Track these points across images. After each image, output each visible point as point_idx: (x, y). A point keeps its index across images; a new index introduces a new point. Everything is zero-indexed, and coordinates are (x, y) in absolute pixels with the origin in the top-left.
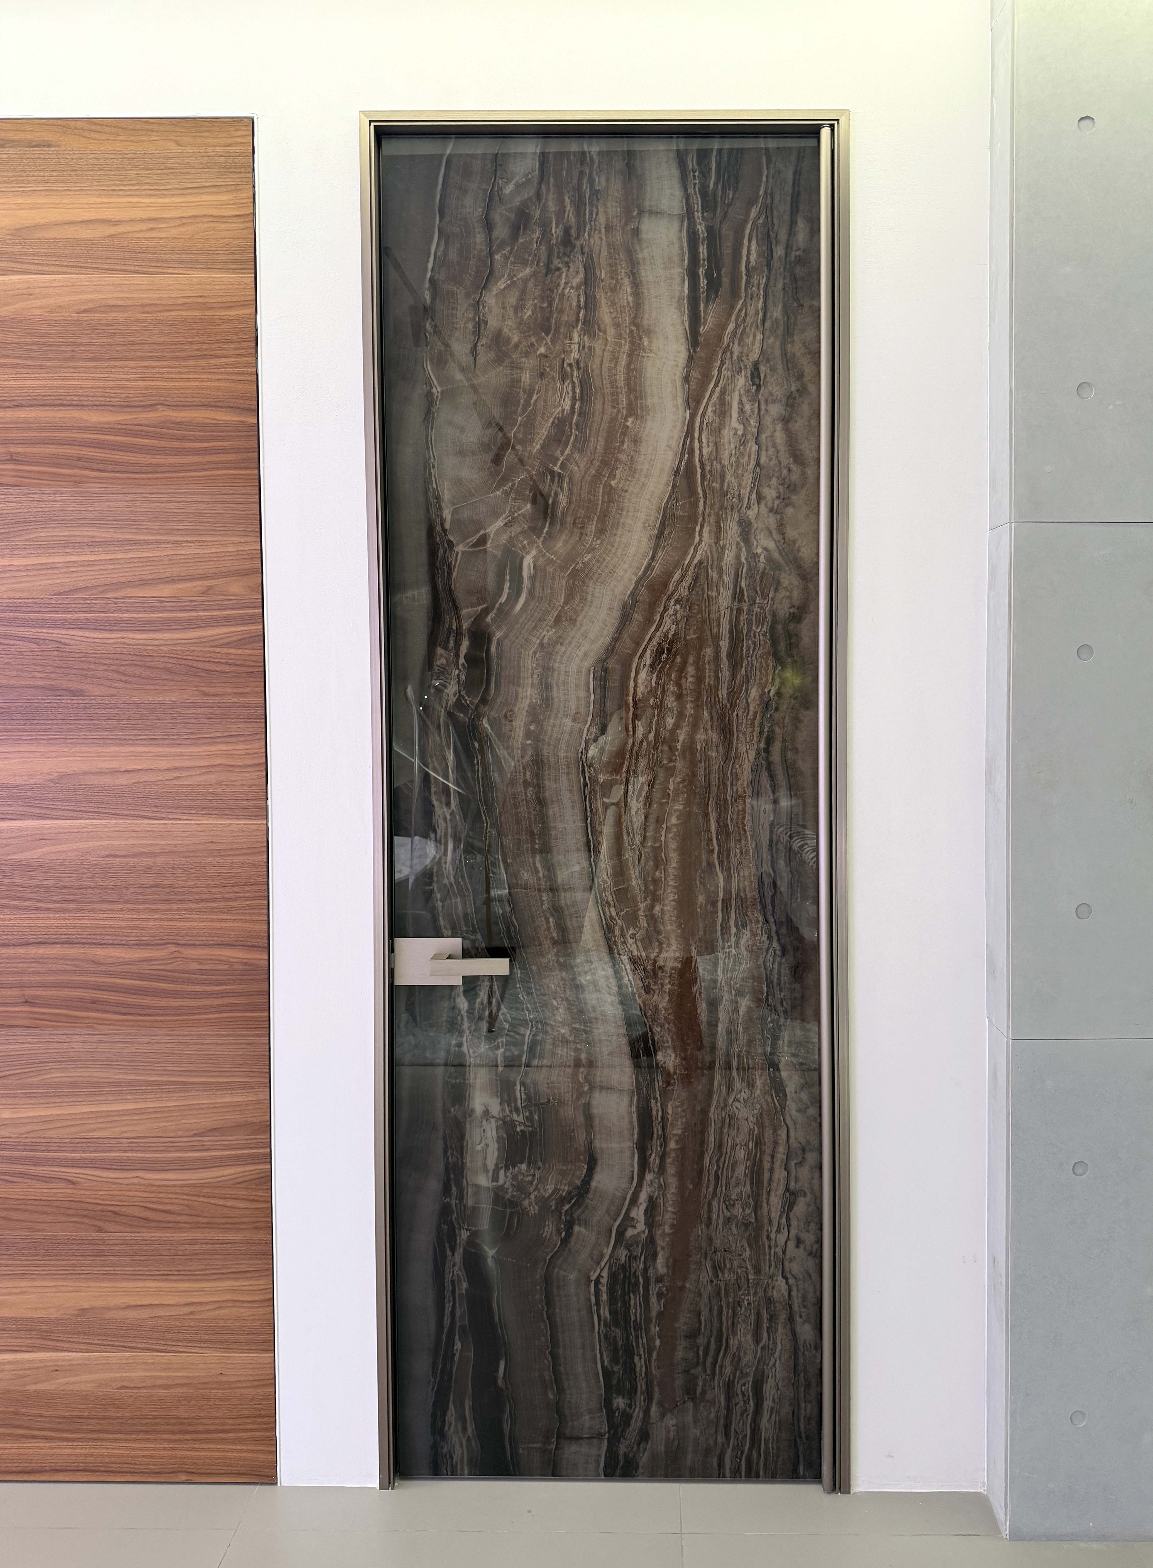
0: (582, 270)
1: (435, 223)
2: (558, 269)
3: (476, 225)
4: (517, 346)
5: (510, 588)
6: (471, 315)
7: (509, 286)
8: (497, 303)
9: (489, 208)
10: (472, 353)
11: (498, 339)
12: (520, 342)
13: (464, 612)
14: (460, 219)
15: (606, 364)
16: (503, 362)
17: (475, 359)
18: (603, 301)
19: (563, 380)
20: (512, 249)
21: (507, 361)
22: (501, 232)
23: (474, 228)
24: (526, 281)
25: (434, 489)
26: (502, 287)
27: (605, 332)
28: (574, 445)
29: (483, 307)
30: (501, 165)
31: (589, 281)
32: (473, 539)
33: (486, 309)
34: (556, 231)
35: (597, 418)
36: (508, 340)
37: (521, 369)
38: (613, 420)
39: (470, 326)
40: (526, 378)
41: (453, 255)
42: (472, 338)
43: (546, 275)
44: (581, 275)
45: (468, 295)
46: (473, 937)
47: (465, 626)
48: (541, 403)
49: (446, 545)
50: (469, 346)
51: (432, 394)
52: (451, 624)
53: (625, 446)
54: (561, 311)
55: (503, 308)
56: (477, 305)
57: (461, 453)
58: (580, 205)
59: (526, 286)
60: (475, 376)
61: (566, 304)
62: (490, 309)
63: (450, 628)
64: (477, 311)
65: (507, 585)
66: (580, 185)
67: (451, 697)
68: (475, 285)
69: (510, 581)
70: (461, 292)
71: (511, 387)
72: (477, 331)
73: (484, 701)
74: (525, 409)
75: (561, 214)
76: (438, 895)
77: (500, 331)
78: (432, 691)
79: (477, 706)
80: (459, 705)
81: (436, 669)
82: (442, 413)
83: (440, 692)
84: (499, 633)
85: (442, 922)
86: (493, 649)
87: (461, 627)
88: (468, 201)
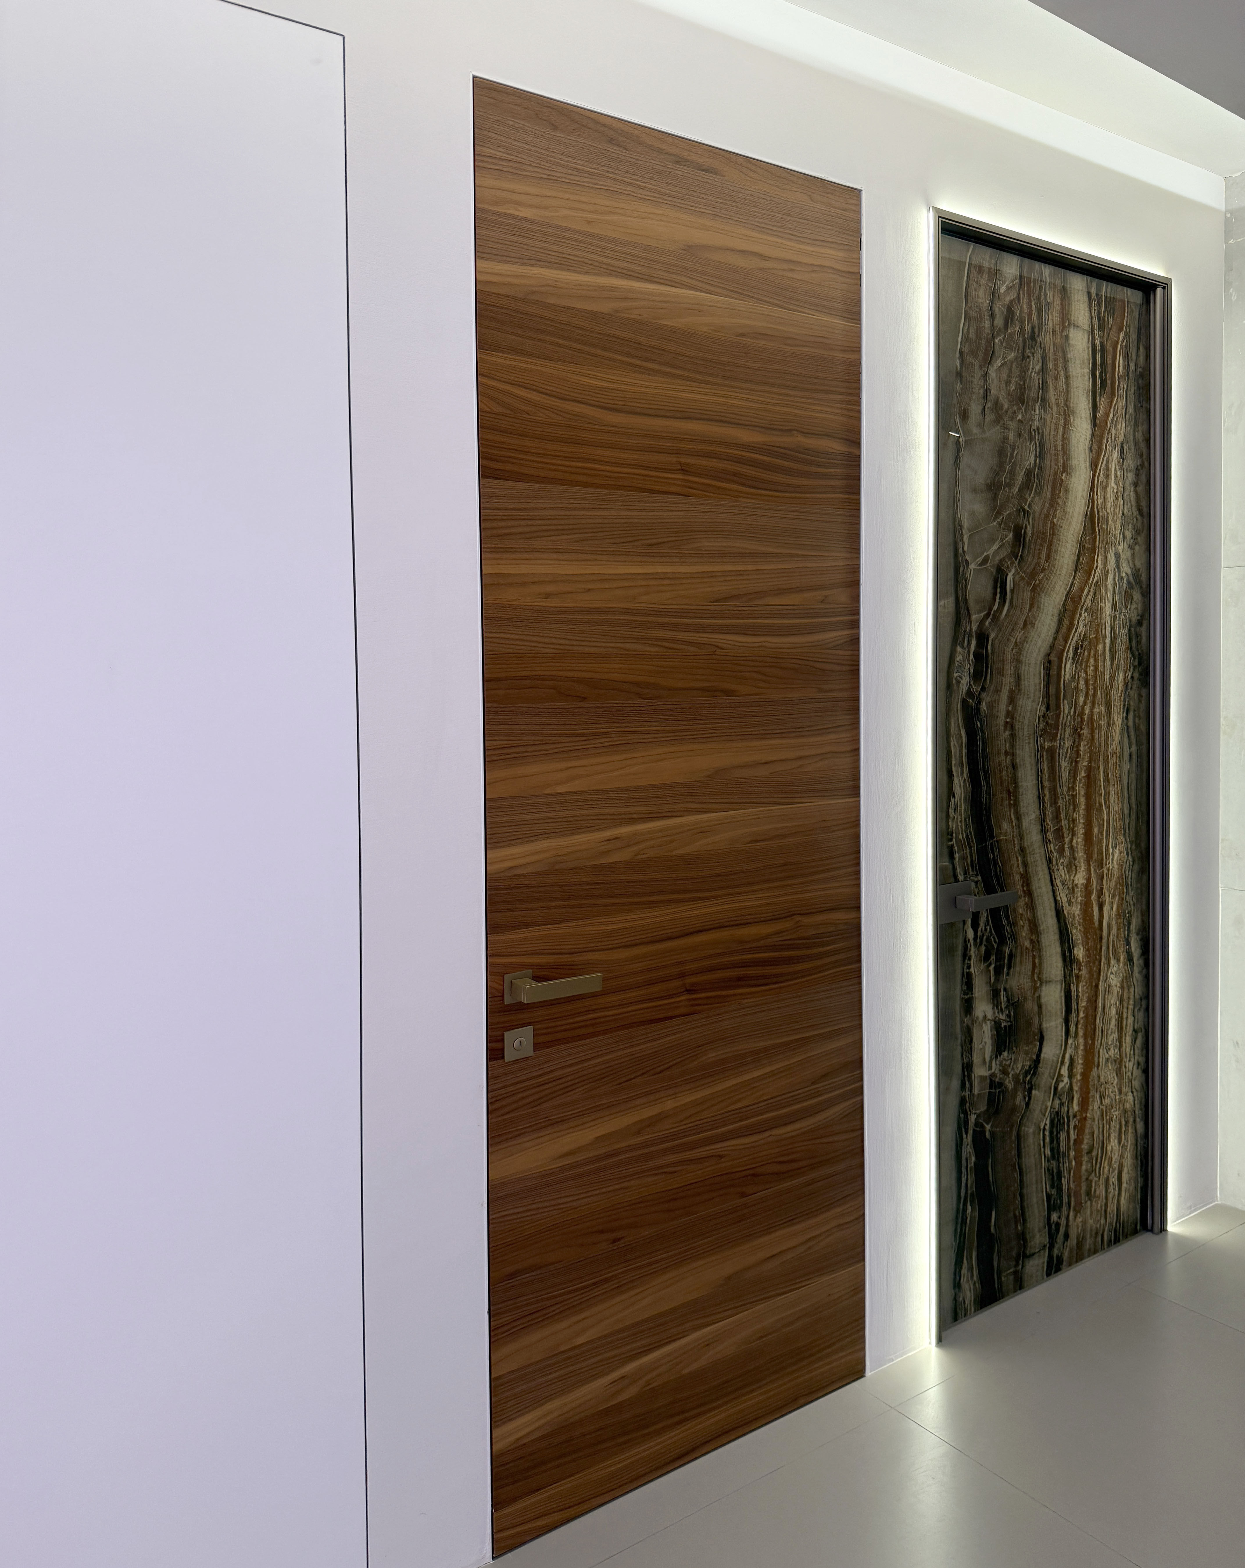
0: (1040, 360)
1: (962, 306)
2: (1028, 357)
3: (985, 313)
4: (1007, 412)
5: (1000, 599)
6: (982, 384)
7: (1002, 365)
8: (996, 376)
9: (992, 301)
10: (982, 413)
11: (997, 405)
12: (1008, 409)
13: (974, 617)
14: (977, 307)
15: (1052, 433)
16: (999, 423)
17: (984, 418)
18: (1051, 386)
19: (1031, 442)
20: (1004, 336)
21: (1002, 422)
22: (999, 321)
23: (984, 315)
24: (1012, 363)
25: (956, 518)
26: (998, 365)
27: (1052, 409)
28: (1035, 491)
29: (989, 378)
30: (999, 270)
31: (1044, 370)
32: (980, 559)
33: (990, 380)
34: (1028, 328)
35: (1047, 471)
36: (1002, 406)
37: (1009, 429)
38: (1055, 473)
39: (982, 391)
40: (1011, 436)
41: (972, 335)
42: (983, 401)
43: (1023, 360)
44: (1040, 364)
45: (981, 367)
47: (974, 628)
48: (1019, 456)
49: (964, 563)
50: (981, 408)
51: (959, 442)
52: (965, 626)
53: (1061, 494)
54: (1030, 389)
55: (999, 380)
56: (985, 375)
57: (974, 491)
58: (1040, 311)
59: (1011, 366)
60: (984, 432)
61: (1032, 384)
62: (992, 380)
63: (965, 631)
64: (985, 380)
65: (998, 596)
66: (1040, 295)
67: (965, 686)
68: (985, 359)
69: (1000, 593)
70: (977, 364)
71: (1003, 442)
72: (985, 397)
73: (983, 689)
74: (1010, 461)
75: (1030, 314)
76: (956, 848)
77: (998, 398)
78: (954, 681)
79: (980, 694)
80: (969, 693)
81: (957, 663)
82: (966, 458)
83: (958, 682)
84: (992, 635)
85: (958, 871)
86: (989, 647)
87: (972, 629)
88: (981, 293)
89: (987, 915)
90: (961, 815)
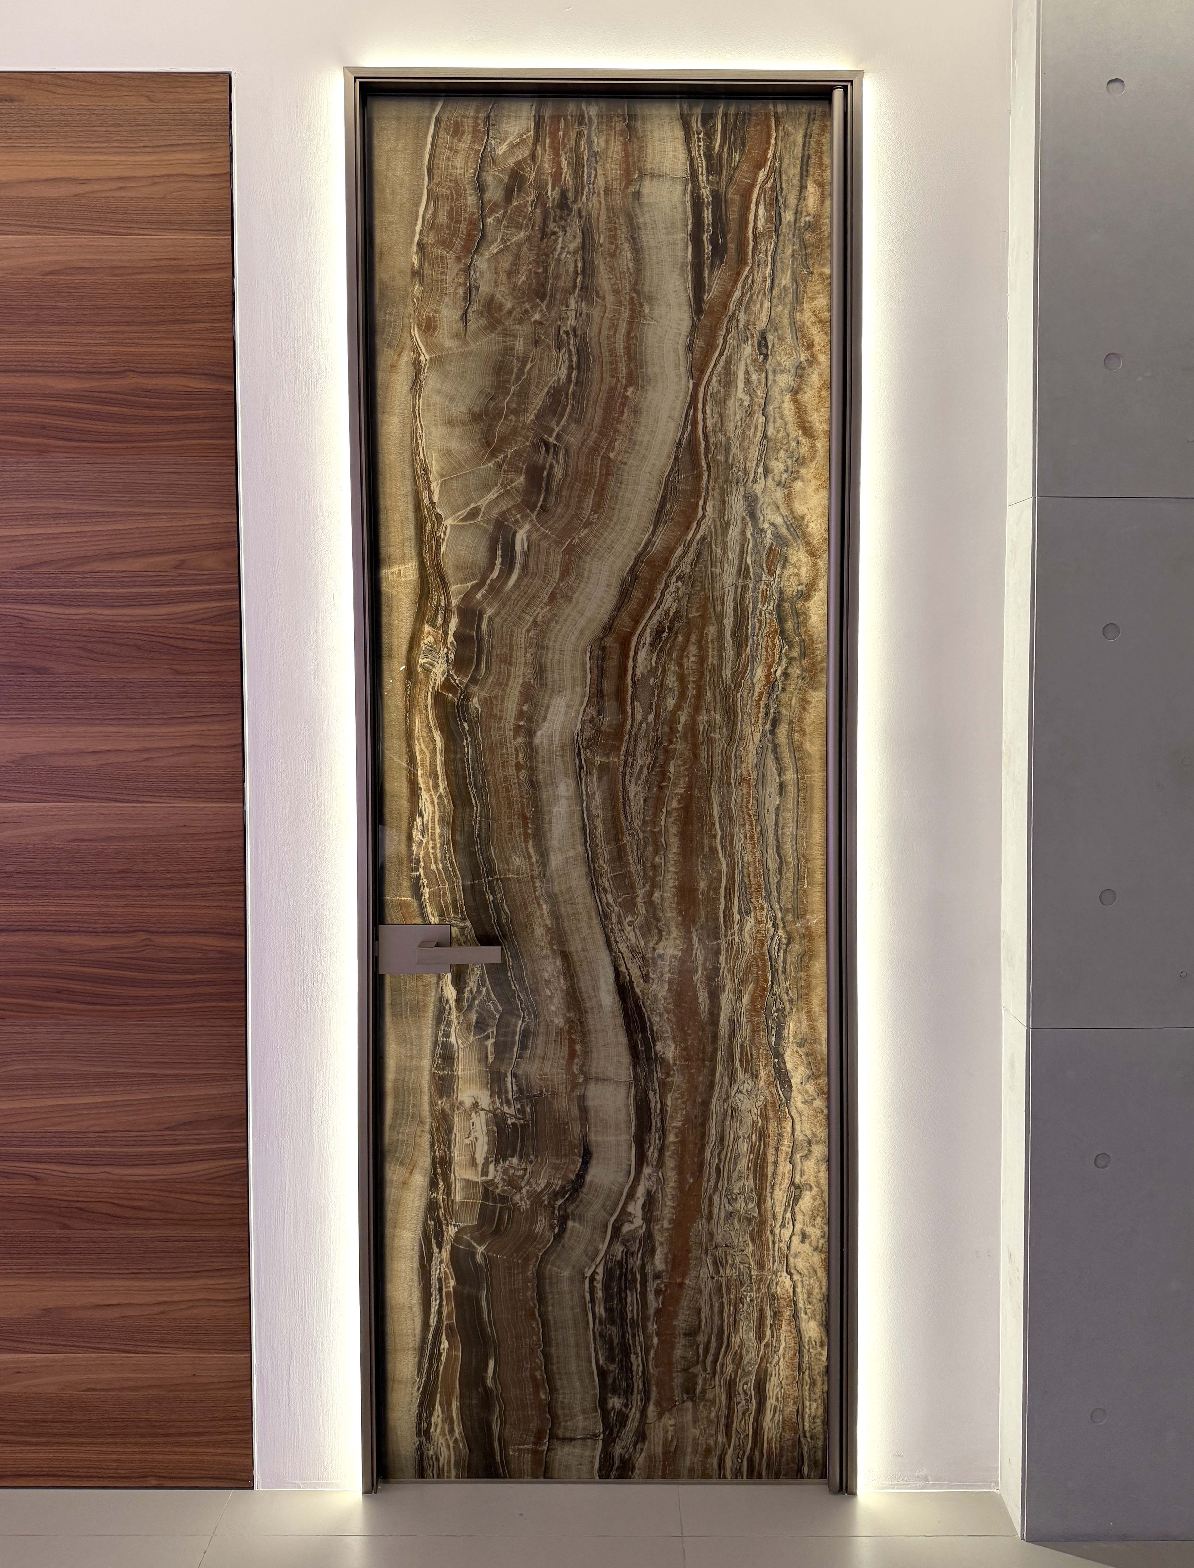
0: (579, 234)
1: (423, 185)
2: (554, 233)
3: (467, 186)
4: (510, 313)
5: (502, 564)
6: (462, 281)
7: (502, 250)
8: (489, 267)
9: (480, 170)
10: (462, 319)
11: (491, 306)
12: (513, 308)
13: (453, 588)
14: (451, 180)
15: (605, 332)
16: (496, 329)
17: (466, 326)
18: (602, 267)
19: (559, 348)
20: (506, 212)
21: (500, 328)
22: (494, 193)
23: (465, 190)
24: (519, 245)
25: (421, 460)
26: (495, 252)
27: (604, 299)
28: (570, 416)
29: (475, 272)
30: (494, 125)
31: (587, 246)
32: (464, 513)
33: (478, 274)
34: (552, 194)
35: (595, 388)
36: (500, 307)
37: (515, 336)
38: (612, 389)
39: (461, 291)
40: (519, 345)
41: (442, 218)
42: (463, 304)
43: (542, 239)
44: (579, 240)
45: (459, 259)
46: (462, 924)
47: (454, 603)
48: (536, 372)
49: (434, 519)
50: (459, 313)
51: (419, 362)
52: (439, 600)
53: (625, 417)
54: (557, 277)
55: (496, 273)
56: (468, 270)
57: (450, 423)
58: (577, 167)
59: (519, 250)
60: (466, 343)
61: (562, 270)
62: (482, 274)
63: (438, 605)
64: (468, 276)
65: (499, 559)
66: (577, 146)
67: (439, 675)
68: (466, 249)
69: (503, 555)
70: (451, 256)
71: (504, 355)
72: (468, 297)
73: (474, 680)
74: (518, 378)
75: (557, 176)
76: (425, 881)
77: (492, 297)
78: (419, 670)
79: (467, 686)
80: (448, 686)
81: (423, 647)
82: (431, 381)
83: (427, 671)
84: (489, 612)
85: (429, 910)
86: (484, 627)
87: (450, 603)
88: (459, 162)
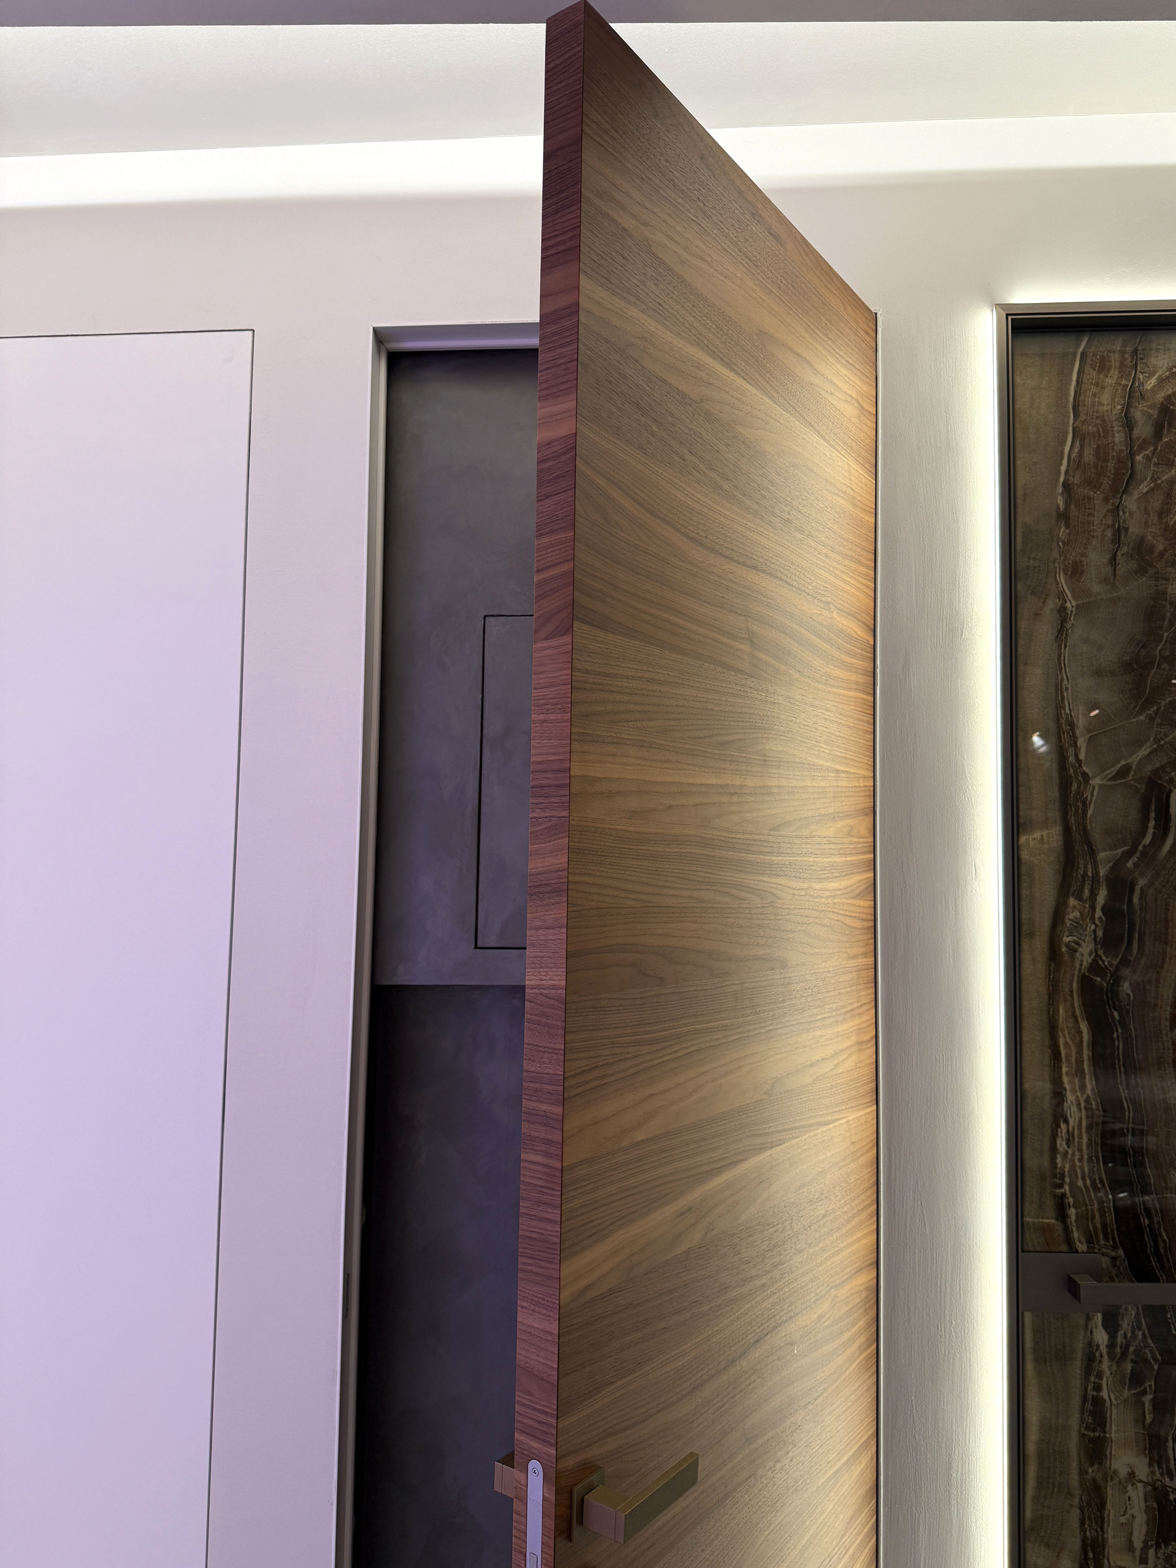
1: (1068, 423)
3: (1114, 423)
4: (1162, 555)
5: (1155, 828)
6: (1110, 522)
7: (1152, 489)
8: (1138, 507)
9: (1129, 405)
10: (1111, 563)
11: (1141, 548)
12: (1165, 550)
13: (1101, 855)
14: (1097, 418)
16: (1147, 572)
17: (1115, 570)
20: (1155, 449)
21: (1151, 571)
22: (1143, 430)
23: (1113, 427)
24: (1171, 484)
25: (1066, 714)
26: (1145, 491)
29: (1124, 512)
30: (1142, 359)
32: (1113, 771)
33: (1127, 515)
36: (1152, 548)
37: (1167, 580)
39: (1109, 533)
41: (1089, 456)
42: (1111, 546)
45: (1106, 500)
46: (1113, 1254)
47: (1102, 872)
49: (1080, 778)
50: (1108, 556)
51: (1066, 609)
52: (1086, 869)
55: (1146, 513)
56: (1116, 510)
57: (1098, 673)
59: (1171, 489)
60: (1115, 588)
62: (1131, 514)
63: (1085, 875)
64: (1116, 517)
65: (1152, 824)
67: (1086, 957)
68: (1114, 489)
69: (1155, 819)
70: (1098, 497)
71: (1156, 600)
72: (1117, 539)
73: (1125, 962)
74: (1171, 624)
76: (1071, 1200)
77: (1143, 539)
78: (1064, 949)
79: (1117, 968)
80: (1095, 967)
81: (1068, 923)
82: (1077, 629)
83: (1073, 951)
84: (1142, 882)
85: (1076, 1235)
86: (1136, 899)
87: (1097, 873)
88: (1106, 398)
89: (1138, 1314)
90: (1080, 1150)
